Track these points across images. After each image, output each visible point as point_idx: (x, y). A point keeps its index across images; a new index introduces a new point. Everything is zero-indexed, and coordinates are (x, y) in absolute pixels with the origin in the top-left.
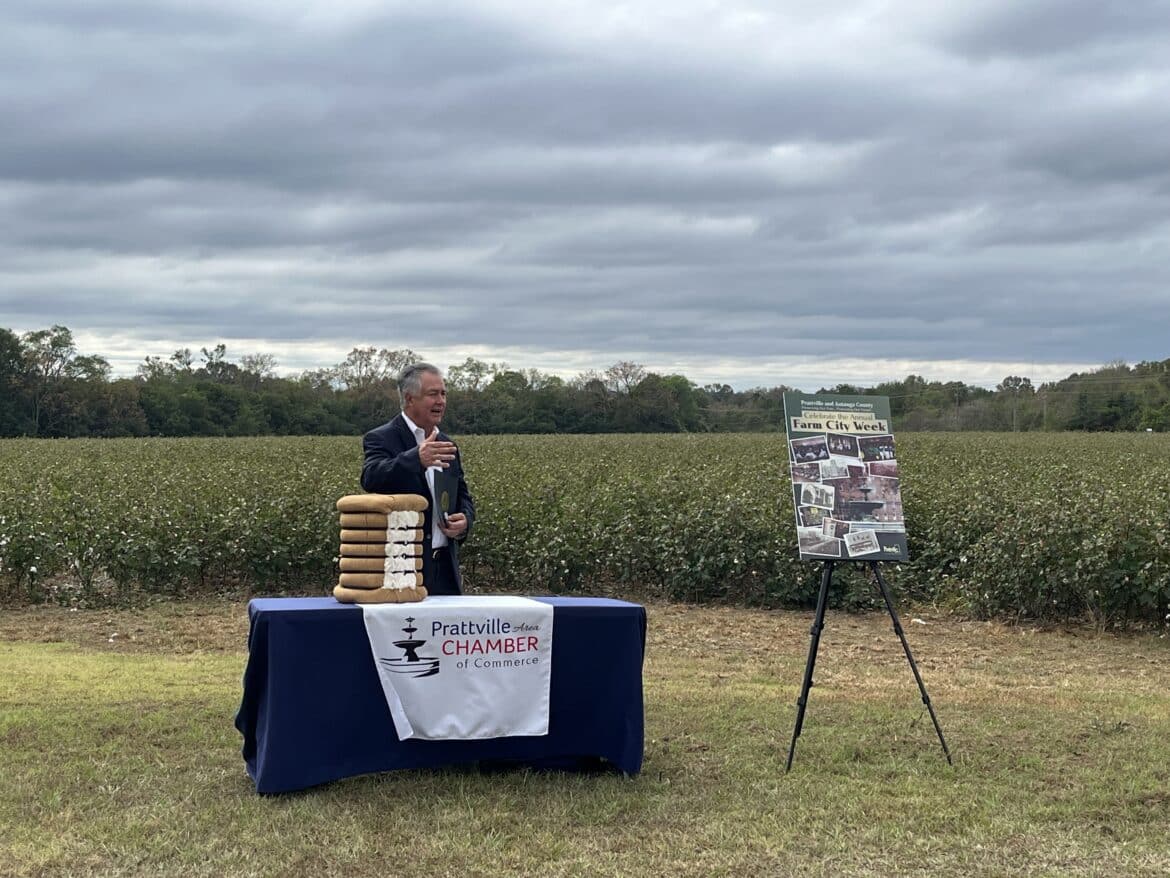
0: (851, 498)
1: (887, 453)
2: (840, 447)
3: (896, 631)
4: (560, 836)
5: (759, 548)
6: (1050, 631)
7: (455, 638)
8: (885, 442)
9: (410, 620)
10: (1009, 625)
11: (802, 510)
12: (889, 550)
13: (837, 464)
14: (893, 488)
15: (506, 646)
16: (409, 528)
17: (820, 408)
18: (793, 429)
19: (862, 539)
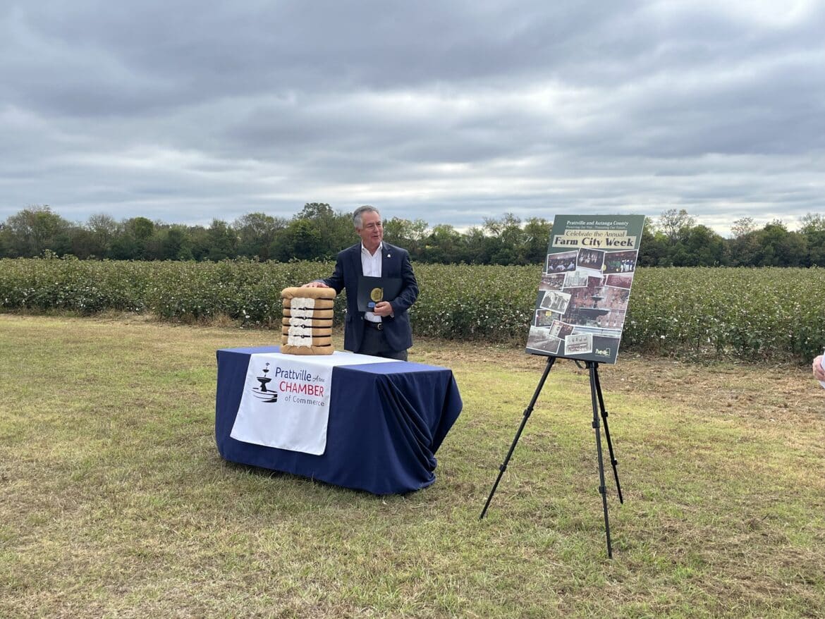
1: (627, 266)
2: (588, 261)
7: (286, 380)
8: (629, 256)
9: (268, 364)
11: (539, 312)
12: (600, 352)
13: (582, 274)
14: (622, 297)
16: (307, 309)
17: (581, 227)
18: (554, 245)
19: (581, 340)
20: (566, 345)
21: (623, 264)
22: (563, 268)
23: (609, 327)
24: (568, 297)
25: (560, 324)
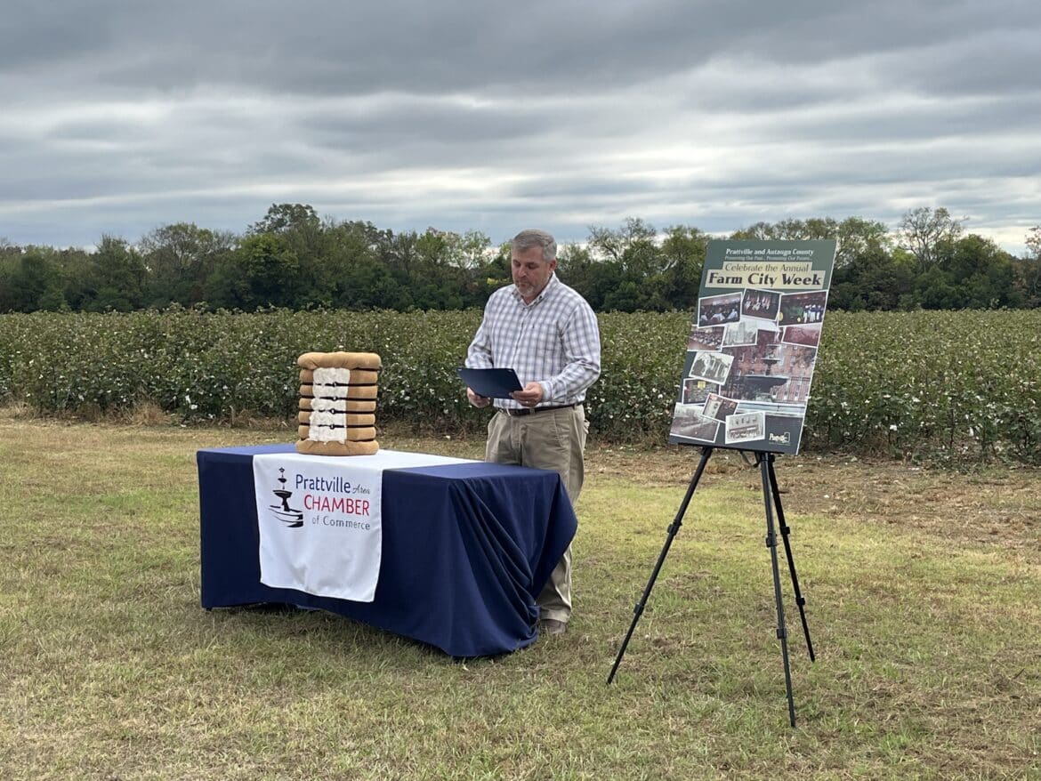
0: (750, 371)
1: (813, 314)
2: (757, 307)
7: (312, 493)
8: (814, 299)
9: (282, 470)
11: (687, 383)
12: (776, 438)
13: (747, 327)
14: (806, 359)
15: (347, 506)
16: (339, 385)
17: (746, 258)
18: (708, 285)
19: (748, 422)
20: (727, 429)
21: (807, 310)
22: (722, 318)
23: (788, 401)
24: (728, 360)
25: (719, 399)
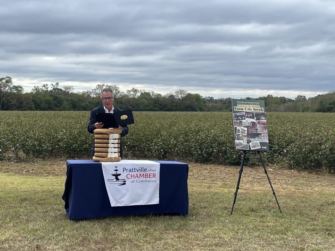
0: (252, 132)
1: (263, 118)
2: (249, 116)
3: (265, 172)
4: (162, 233)
5: (222, 147)
6: (311, 173)
7: (130, 173)
8: (263, 114)
9: (116, 167)
10: (299, 171)
11: (237, 135)
13: (248, 121)
14: (265, 128)
15: (145, 176)
16: (116, 139)
17: (243, 104)
18: (235, 110)
19: (255, 144)
20: (251, 146)
22: (241, 119)
23: (264, 139)
